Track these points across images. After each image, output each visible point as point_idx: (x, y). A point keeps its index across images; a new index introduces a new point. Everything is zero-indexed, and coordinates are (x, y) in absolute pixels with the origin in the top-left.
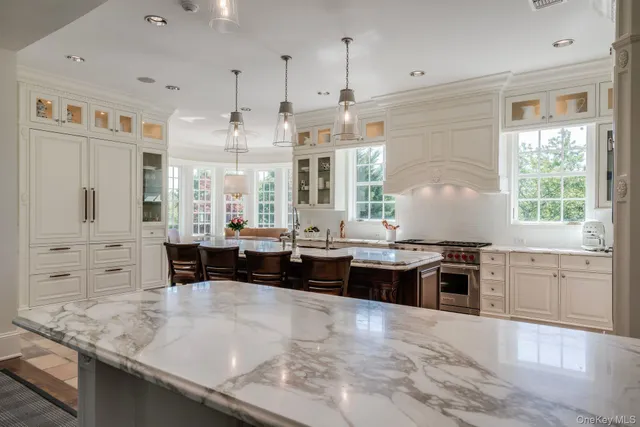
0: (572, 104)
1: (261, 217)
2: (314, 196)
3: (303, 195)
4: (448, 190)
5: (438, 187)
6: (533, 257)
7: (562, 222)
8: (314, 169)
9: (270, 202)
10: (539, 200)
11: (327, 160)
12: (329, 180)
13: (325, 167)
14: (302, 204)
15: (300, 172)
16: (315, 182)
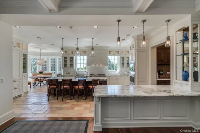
0: (117, 53)
1: (51, 70)
2: (68, 65)
3: (65, 65)
4: (97, 65)
5: (95, 65)
6: (113, 76)
7: (114, 71)
8: (68, 60)
10: (114, 67)
11: (72, 58)
12: (72, 62)
13: (71, 59)
14: (65, 68)
15: (65, 60)
16: (69, 63)
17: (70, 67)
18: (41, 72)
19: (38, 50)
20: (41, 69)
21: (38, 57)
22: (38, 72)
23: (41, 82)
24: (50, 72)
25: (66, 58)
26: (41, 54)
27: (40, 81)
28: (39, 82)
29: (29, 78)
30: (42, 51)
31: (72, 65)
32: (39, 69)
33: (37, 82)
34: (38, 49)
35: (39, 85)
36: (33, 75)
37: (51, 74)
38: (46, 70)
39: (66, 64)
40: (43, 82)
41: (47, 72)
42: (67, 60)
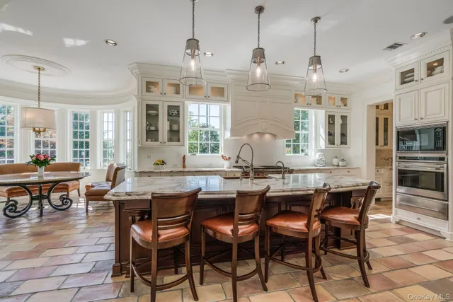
2: (163, 134)
3: (151, 134)
8: (163, 114)
9: (85, 140)
10: (292, 144)
11: (177, 108)
12: (178, 123)
13: (174, 113)
14: (150, 142)
15: (151, 113)
16: (164, 125)
17: (170, 140)
18: (42, 158)
23: (40, 198)
24: (70, 159)
25: (155, 107)
27: (36, 194)
28: (32, 199)
31: (175, 135)
33: (23, 200)
34: (30, 65)
35: (34, 209)
37: (75, 167)
39: (153, 128)
40: (48, 197)
41: (58, 160)
42: (157, 115)
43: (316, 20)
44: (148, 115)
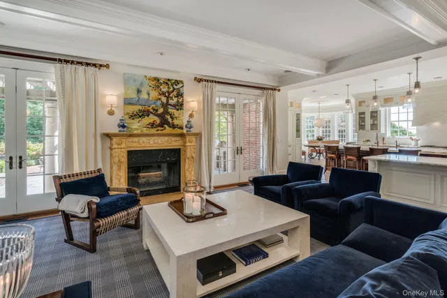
2: (368, 127)
3: (361, 127)
8: (368, 116)
11: (376, 112)
12: (377, 120)
13: (374, 115)
14: (361, 131)
16: (368, 122)
17: (372, 129)
18: (320, 138)
19: (315, 105)
20: (321, 135)
21: (316, 115)
22: (315, 138)
23: (320, 153)
24: (336, 139)
25: (364, 113)
26: (319, 110)
27: (318, 152)
29: (303, 147)
30: (321, 105)
31: (374, 126)
32: (318, 132)
33: (315, 154)
34: (316, 103)
35: (317, 158)
36: (309, 142)
37: (338, 142)
38: (329, 136)
39: (363, 124)
41: (331, 139)
42: (365, 118)
43: (410, 74)
44: (360, 118)
